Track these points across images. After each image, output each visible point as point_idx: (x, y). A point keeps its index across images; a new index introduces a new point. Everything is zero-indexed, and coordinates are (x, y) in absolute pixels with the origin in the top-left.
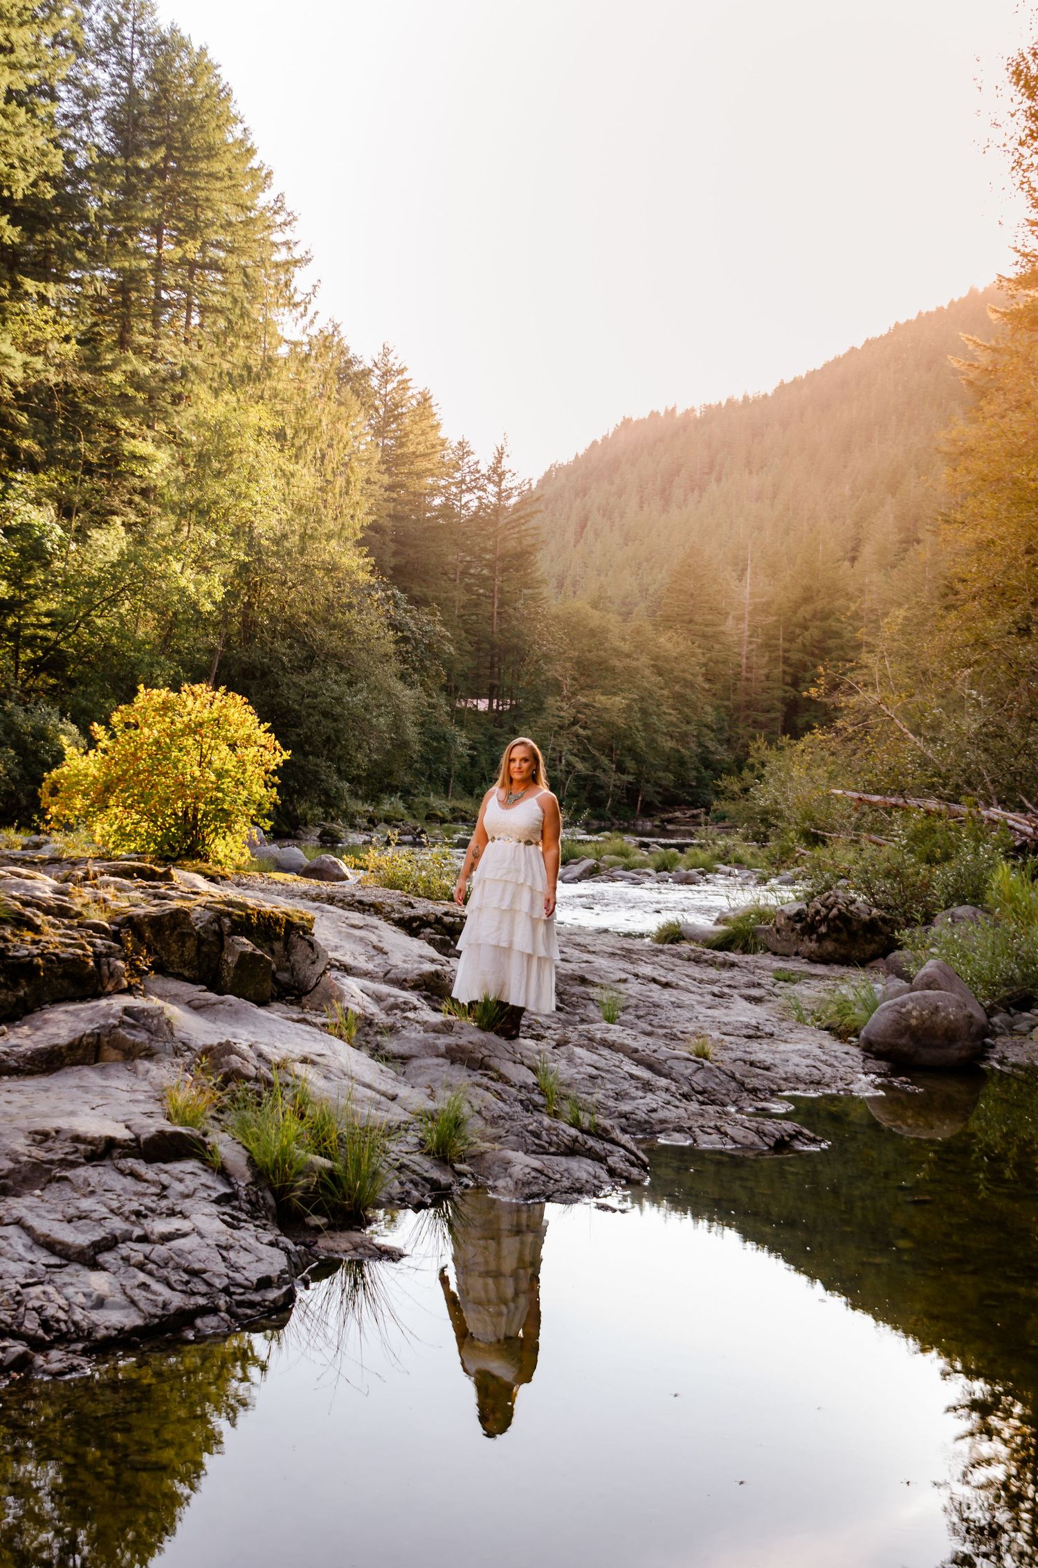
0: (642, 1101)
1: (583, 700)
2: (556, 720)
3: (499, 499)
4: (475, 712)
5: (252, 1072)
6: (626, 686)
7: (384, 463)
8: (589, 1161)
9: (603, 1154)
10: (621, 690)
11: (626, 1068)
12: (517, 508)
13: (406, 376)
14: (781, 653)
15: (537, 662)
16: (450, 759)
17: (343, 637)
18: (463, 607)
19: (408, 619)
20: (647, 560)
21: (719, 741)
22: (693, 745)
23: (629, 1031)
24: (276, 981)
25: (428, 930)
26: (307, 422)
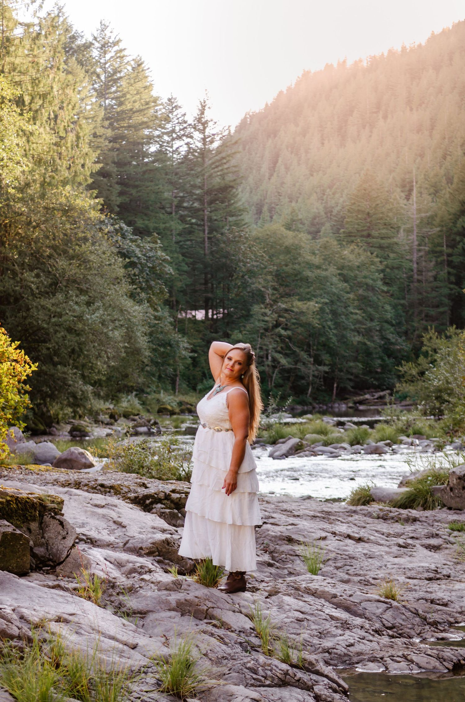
0: (341, 638)
1: (284, 306)
2: (262, 324)
3: (204, 144)
4: (194, 321)
5: (15, 631)
6: (318, 292)
7: (107, 119)
8: (299, 690)
9: (310, 683)
10: (315, 296)
11: (327, 611)
12: (219, 151)
13: (121, 46)
14: (445, 257)
15: (243, 276)
16: (175, 361)
17: (80, 265)
18: (180, 235)
19: (134, 247)
20: (330, 187)
21: (398, 333)
22: (376, 338)
23: (330, 580)
24: (34, 555)
25: (159, 505)
26: (41, 89)
